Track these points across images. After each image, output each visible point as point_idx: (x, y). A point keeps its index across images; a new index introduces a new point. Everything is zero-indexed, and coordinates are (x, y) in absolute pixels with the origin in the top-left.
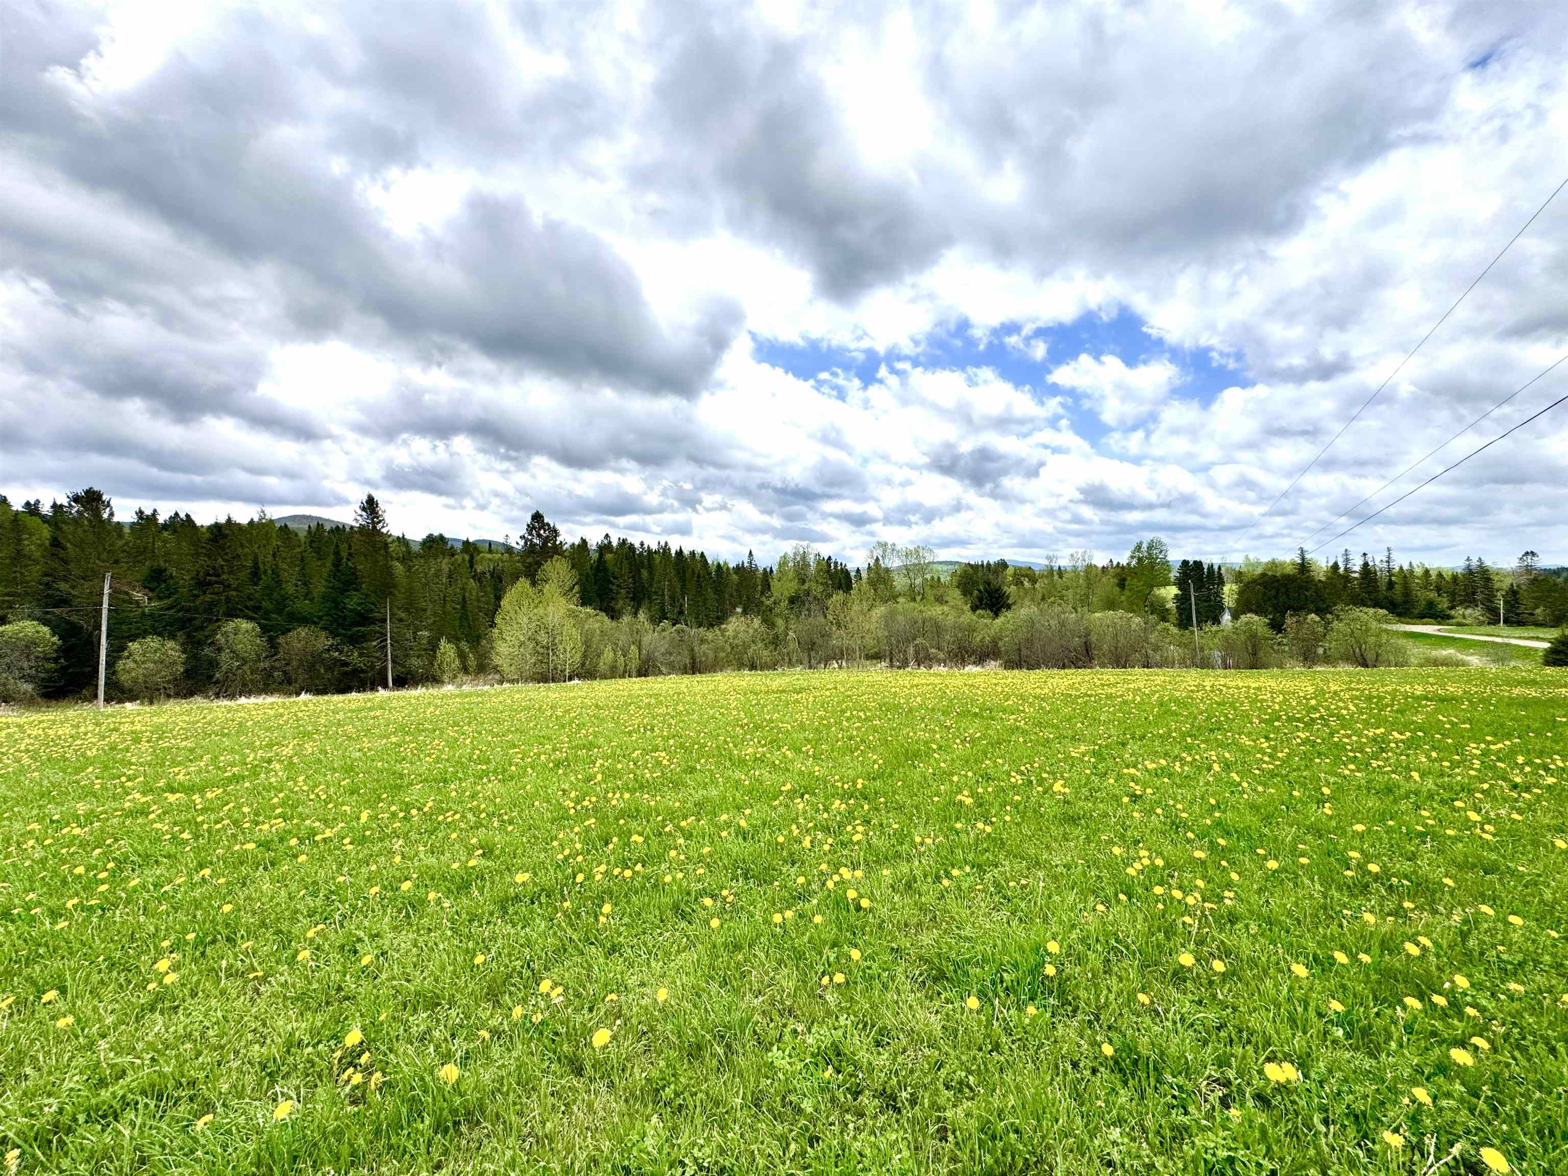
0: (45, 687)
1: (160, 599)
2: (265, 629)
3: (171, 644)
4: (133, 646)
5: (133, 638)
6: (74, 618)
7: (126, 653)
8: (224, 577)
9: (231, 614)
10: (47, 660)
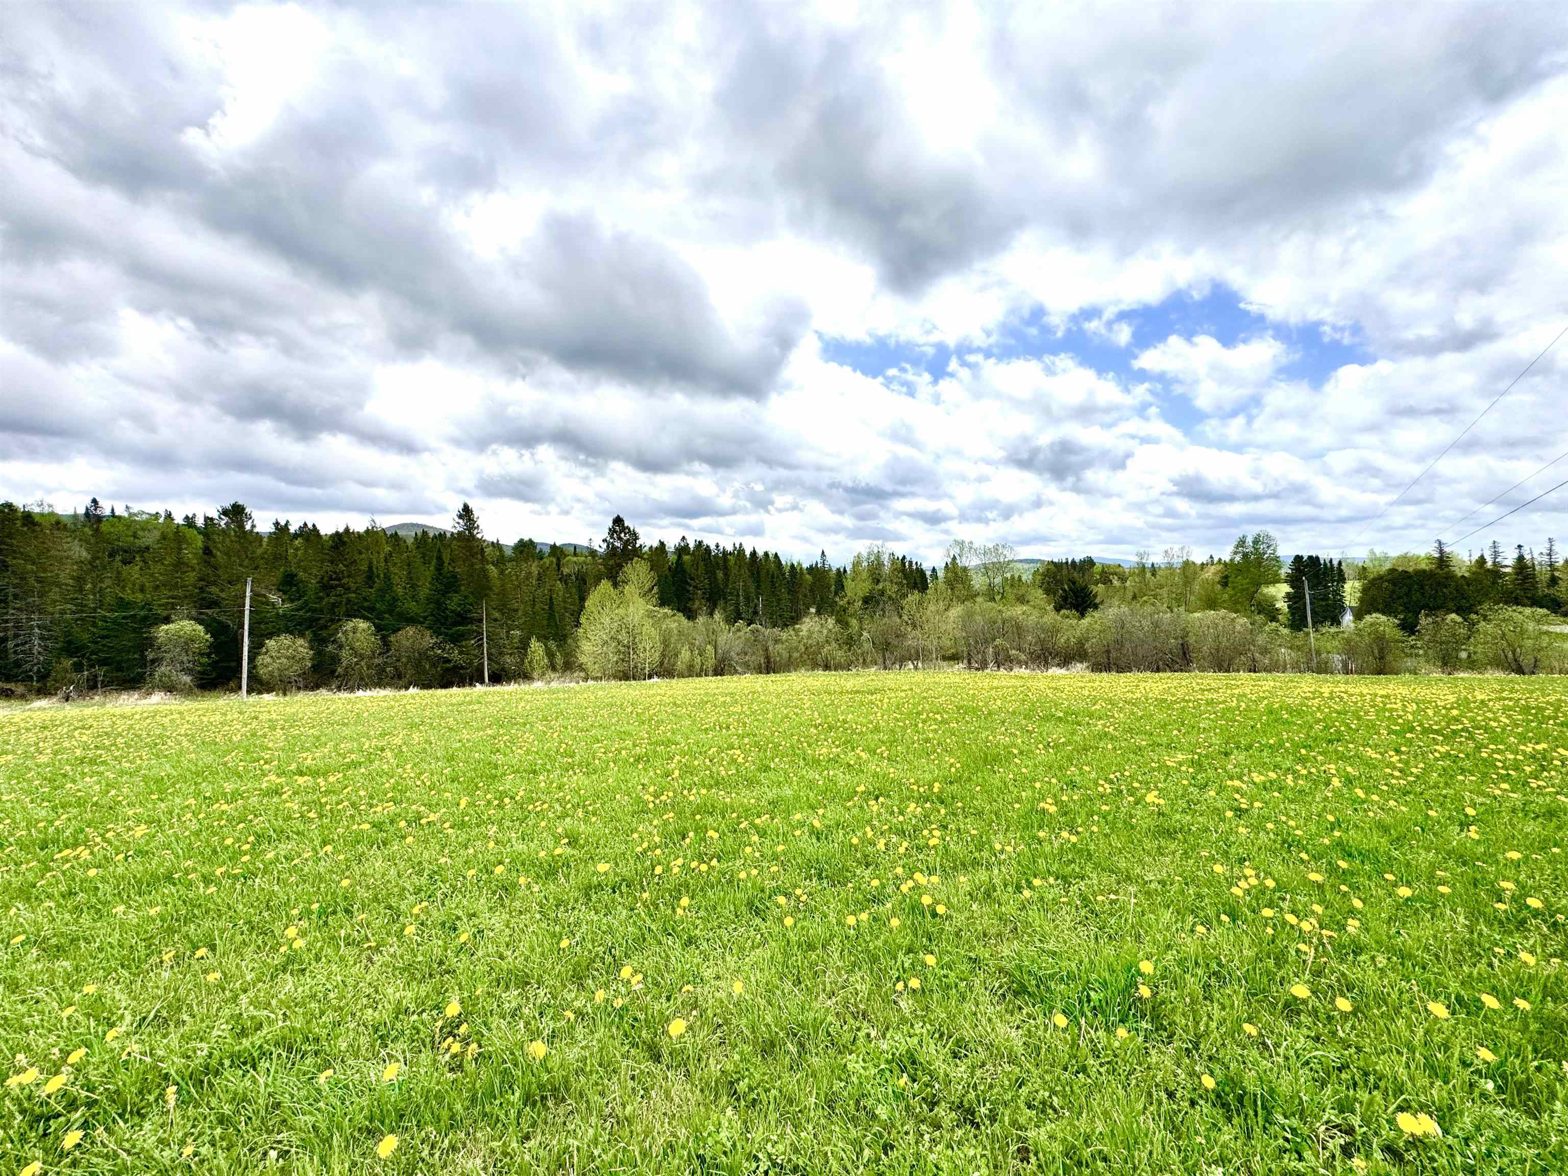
0: (201, 679)
1: (292, 601)
2: (379, 628)
3: (300, 641)
4: (270, 643)
5: (270, 636)
6: (223, 618)
7: (264, 650)
8: (345, 581)
9: (350, 615)
10: (202, 655)
